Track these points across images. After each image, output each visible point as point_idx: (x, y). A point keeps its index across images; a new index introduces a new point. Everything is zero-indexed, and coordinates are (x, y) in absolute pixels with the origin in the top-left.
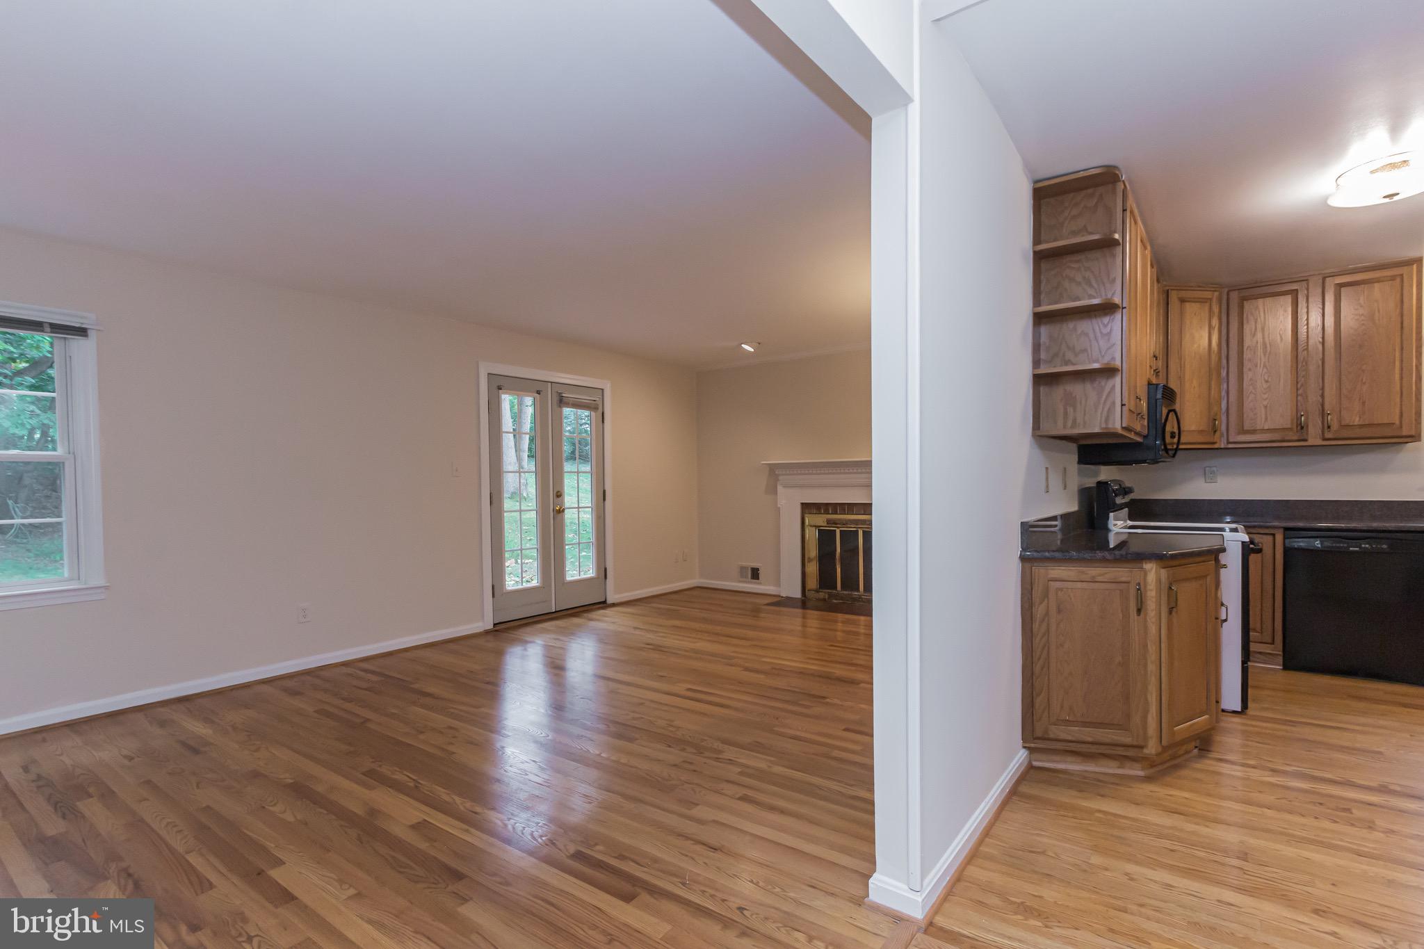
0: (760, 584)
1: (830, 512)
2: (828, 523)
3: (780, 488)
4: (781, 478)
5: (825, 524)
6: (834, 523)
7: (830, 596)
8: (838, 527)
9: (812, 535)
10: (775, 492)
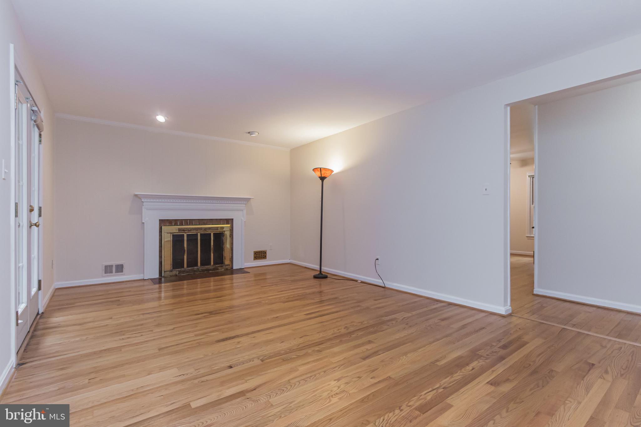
0: (124, 275)
1: (178, 224)
2: (179, 231)
3: (144, 211)
4: (144, 204)
5: (177, 231)
6: (184, 230)
7: (180, 272)
8: (185, 233)
9: (167, 238)
10: (141, 214)
